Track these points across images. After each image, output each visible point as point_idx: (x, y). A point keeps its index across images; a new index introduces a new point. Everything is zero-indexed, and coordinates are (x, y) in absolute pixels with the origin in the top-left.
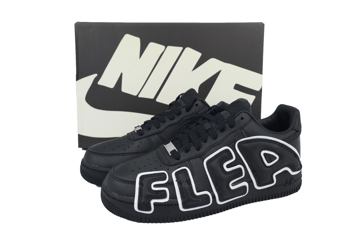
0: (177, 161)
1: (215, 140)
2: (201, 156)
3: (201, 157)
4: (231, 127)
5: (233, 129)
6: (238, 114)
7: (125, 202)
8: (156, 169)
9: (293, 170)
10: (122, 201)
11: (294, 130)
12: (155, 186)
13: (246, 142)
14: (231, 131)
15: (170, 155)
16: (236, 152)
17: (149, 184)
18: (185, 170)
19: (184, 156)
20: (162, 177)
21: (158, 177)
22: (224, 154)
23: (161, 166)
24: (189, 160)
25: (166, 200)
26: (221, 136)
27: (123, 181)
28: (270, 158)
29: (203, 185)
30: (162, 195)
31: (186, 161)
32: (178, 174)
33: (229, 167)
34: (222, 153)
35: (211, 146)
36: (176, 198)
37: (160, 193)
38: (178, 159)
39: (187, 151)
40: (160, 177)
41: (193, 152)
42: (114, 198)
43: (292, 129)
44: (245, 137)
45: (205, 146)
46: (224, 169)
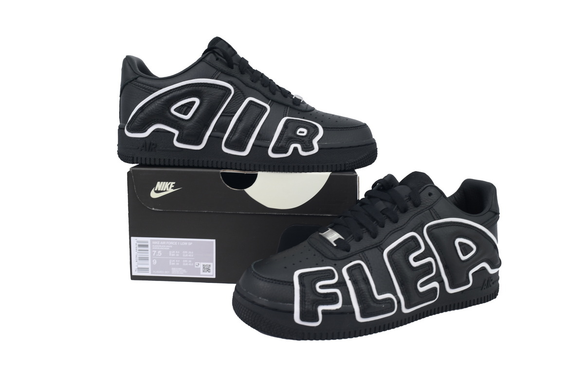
0: (346, 254)
1: (396, 224)
2: (379, 246)
3: (379, 248)
4: (416, 205)
5: (419, 209)
6: (422, 188)
7: (281, 311)
8: (317, 264)
9: (493, 267)
10: (276, 310)
11: (492, 211)
12: (322, 287)
13: (437, 227)
14: (416, 212)
15: (335, 245)
16: (424, 240)
17: (313, 284)
18: (359, 265)
19: (354, 246)
20: (329, 275)
21: (324, 275)
22: (410, 242)
23: (323, 261)
24: (363, 251)
25: (338, 306)
26: (403, 219)
27: (274, 282)
28: (466, 249)
29: (385, 286)
30: (333, 299)
31: (359, 253)
32: (350, 270)
33: (416, 260)
34: (406, 242)
35: (392, 233)
36: (351, 303)
37: (330, 297)
38: (348, 251)
39: (359, 239)
40: (327, 274)
41: (367, 240)
42: (263, 306)
43: (489, 211)
44: (435, 220)
45: (382, 232)
46: (410, 264)
